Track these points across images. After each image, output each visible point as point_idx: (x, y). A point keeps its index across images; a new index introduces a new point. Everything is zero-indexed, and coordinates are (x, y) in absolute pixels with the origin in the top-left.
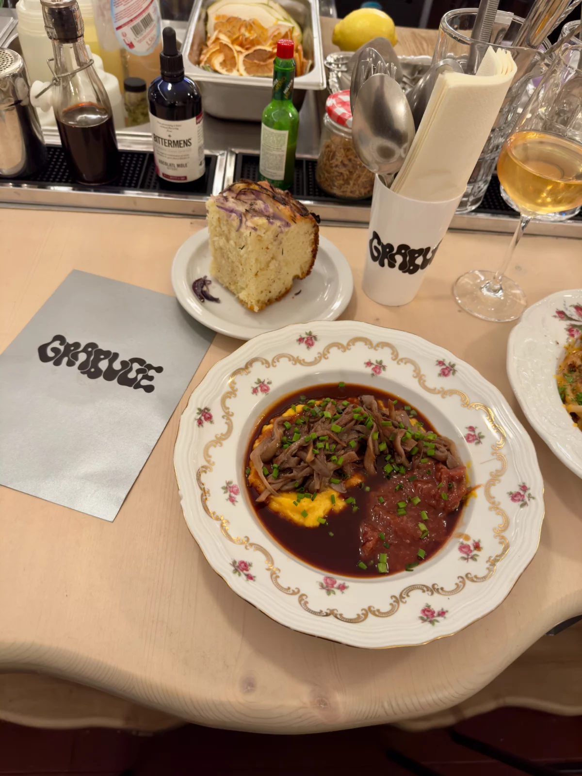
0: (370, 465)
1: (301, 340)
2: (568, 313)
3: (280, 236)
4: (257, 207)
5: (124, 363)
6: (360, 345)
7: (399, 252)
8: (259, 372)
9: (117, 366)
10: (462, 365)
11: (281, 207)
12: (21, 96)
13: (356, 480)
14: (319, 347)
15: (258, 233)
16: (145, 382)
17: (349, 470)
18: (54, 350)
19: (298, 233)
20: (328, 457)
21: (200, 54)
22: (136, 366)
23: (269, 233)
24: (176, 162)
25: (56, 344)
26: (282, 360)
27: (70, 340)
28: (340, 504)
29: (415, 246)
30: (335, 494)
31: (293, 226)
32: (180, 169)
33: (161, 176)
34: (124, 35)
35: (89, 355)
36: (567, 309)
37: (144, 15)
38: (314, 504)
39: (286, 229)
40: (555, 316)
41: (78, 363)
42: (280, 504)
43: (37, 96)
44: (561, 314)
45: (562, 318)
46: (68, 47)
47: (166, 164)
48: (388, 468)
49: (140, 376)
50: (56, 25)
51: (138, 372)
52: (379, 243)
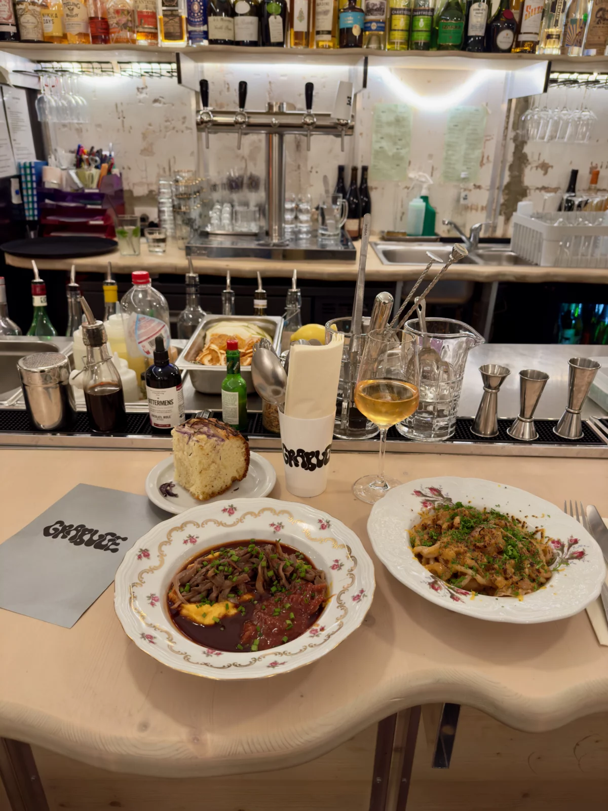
0: (259, 585)
1: (225, 510)
2: (423, 492)
3: (218, 447)
4: (202, 430)
6: (267, 513)
8: (191, 530)
9: (96, 537)
10: (334, 522)
11: (219, 430)
12: (63, 378)
13: (247, 597)
14: (237, 515)
15: (200, 444)
16: (113, 547)
17: (242, 587)
18: (56, 530)
19: (231, 446)
20: (226, 577)
22: (109, 537)
23: (208, 444)
24: (162, 415)
25: (57, 526)
26: (209, 523)
27: (67, 524)
28: (233, 612)
29: (308, 449)
30: (230, 604)
31: (227, 441)
32: (165, 419)
33: (153, 425)
34: (144, 347)
35: (78, 531)
36: (423, 490)
37: (157, 335)
38: (211, 609)
39: (222, 443)
40: (413, 494)
41: (69, 537)
42: (188, 610)
43: (74, 379)
44: (418, 493)
45: (418, 495)
46: (96, 349)
47: (156, 417)
48: (273, 589)
49: (110, 543)
50: (89, 337)
51: (109, 541)
52: (286, 450)
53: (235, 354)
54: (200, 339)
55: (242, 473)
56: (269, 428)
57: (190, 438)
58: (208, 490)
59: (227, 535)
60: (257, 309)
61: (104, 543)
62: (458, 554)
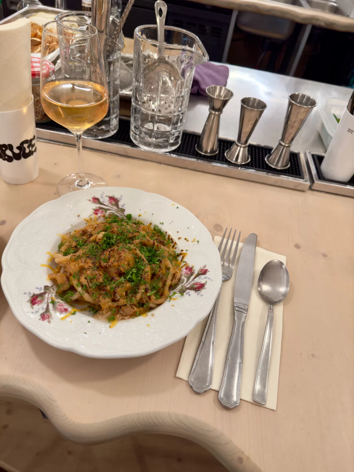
36: (102, 198)
40: (90, 200)
45: (94, 202)
60: (84, 7)
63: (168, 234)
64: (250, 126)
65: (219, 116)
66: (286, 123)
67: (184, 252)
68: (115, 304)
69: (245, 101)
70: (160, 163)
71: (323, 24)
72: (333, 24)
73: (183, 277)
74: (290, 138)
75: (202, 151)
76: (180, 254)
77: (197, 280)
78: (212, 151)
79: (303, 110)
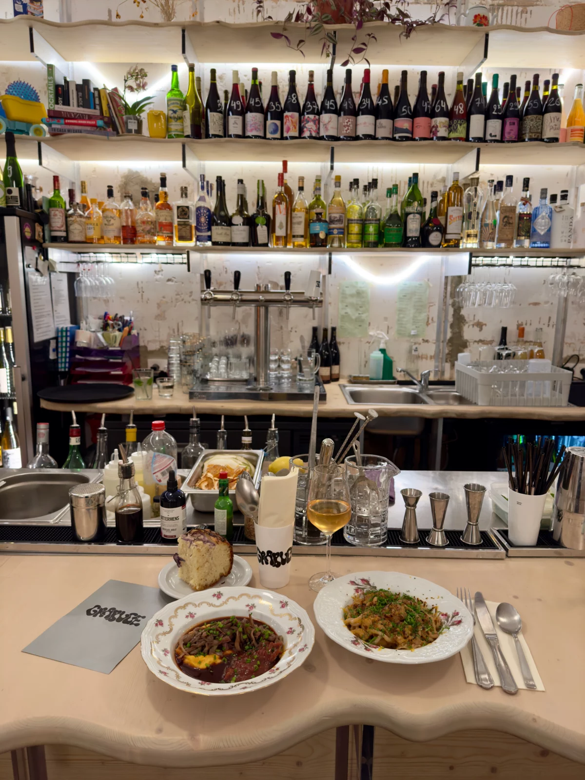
0: (237, 645)
1: (214, 595)
2: (357, 582)
3: (211, 550)
4: (199, 538)
5: (127, 616)
6: (244, 597)
7: (268, 555)
8: (191, 609)
9: (123, 616)
10: (290, 602)
11: (212, 538)
12: (101, 502)
13: (229, 652)
14: (223, 599)
15: (198, 547)
16: (136, 622)
17: (225, 646)
18: (95, 611)
19: (220, 550)
20: (215, 638)
21: (197, 482)
22: (133, 616)
23: (204, 548)
24: (171, 528)
25: (96, 609)
26: (203, 604)
27: (103, 607)
28: (219, 661)
29: (274, 551)
30: (217, 656)
31: (217, 546)
32: (172, 532)
33: (163, 536)
34: (157, 476)
35: (111, 613)
36: (356, 580)
37: (168, 467)
38: (204, 658)
39: (214, 547)
40: (349, 584)
41: (104, 616)
42: (189, 659)
43: (108, 502)
44: (353, 583)
45: (352, 584)
46: (127, 481)
47: (166, 530)
48: (247, 647)
49: (134, 620)
50: (123, 472)
51: (133, 618)
52: (260, 552)
53: (224, 481)
54: (200, 469)
55: (227, 570)
56: (249, 538)
57: (191, 543)
58: (203, 583)
59: (216, 613)
60: (244, 444)
61: (129, 620)
62: (374, 622)
63: (416, 598)
64: (442, 513)
65: (414, 510)
66: (469, 508)
67: (435, 606)
68: (407, 640)
69: (432, 496)
70: (376, 556)
71: (454, 416)
72: (463, 414)
73: (443, 621)
74: (475, 518)
75: (407, 541)
76: (433, 608)
77: (454, 619)
78: (415, 540)
79: (478, 495)
